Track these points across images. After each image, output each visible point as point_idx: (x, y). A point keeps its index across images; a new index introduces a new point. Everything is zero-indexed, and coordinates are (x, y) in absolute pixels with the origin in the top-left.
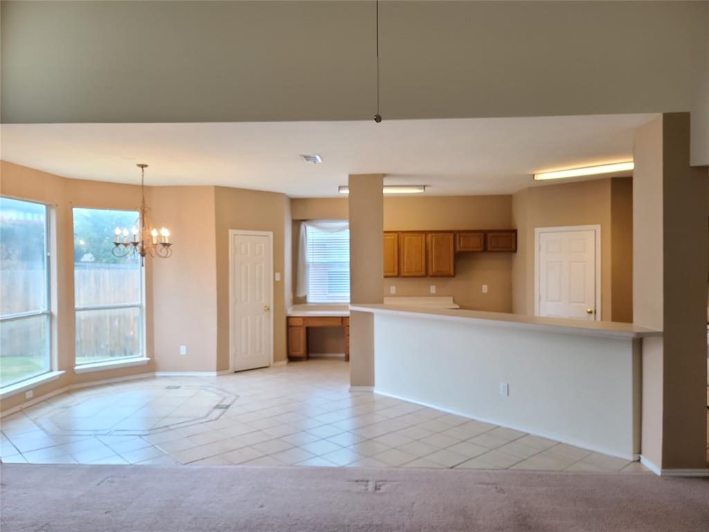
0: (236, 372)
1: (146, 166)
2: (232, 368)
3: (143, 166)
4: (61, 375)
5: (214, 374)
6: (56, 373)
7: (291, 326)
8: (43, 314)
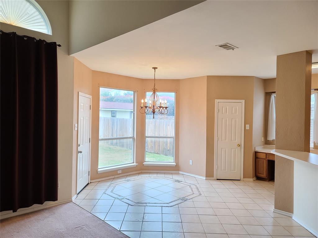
0: (217, 179)
1: (157, 68)
2: (215, 177)
3: (155, 68)
4: (137, 165)
5: (204, 178)
6: (135, 164)
7: (257, 158)
8: (130, 138)
